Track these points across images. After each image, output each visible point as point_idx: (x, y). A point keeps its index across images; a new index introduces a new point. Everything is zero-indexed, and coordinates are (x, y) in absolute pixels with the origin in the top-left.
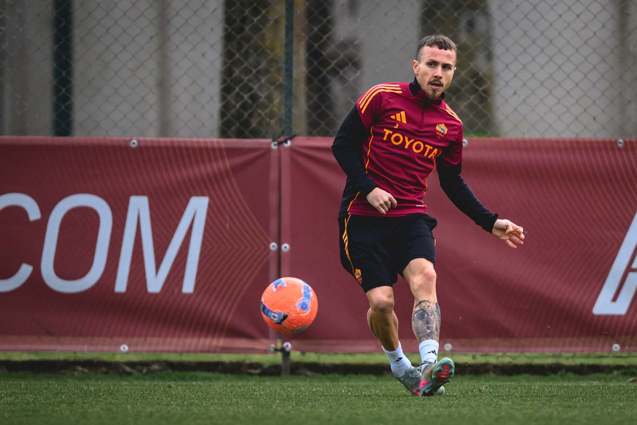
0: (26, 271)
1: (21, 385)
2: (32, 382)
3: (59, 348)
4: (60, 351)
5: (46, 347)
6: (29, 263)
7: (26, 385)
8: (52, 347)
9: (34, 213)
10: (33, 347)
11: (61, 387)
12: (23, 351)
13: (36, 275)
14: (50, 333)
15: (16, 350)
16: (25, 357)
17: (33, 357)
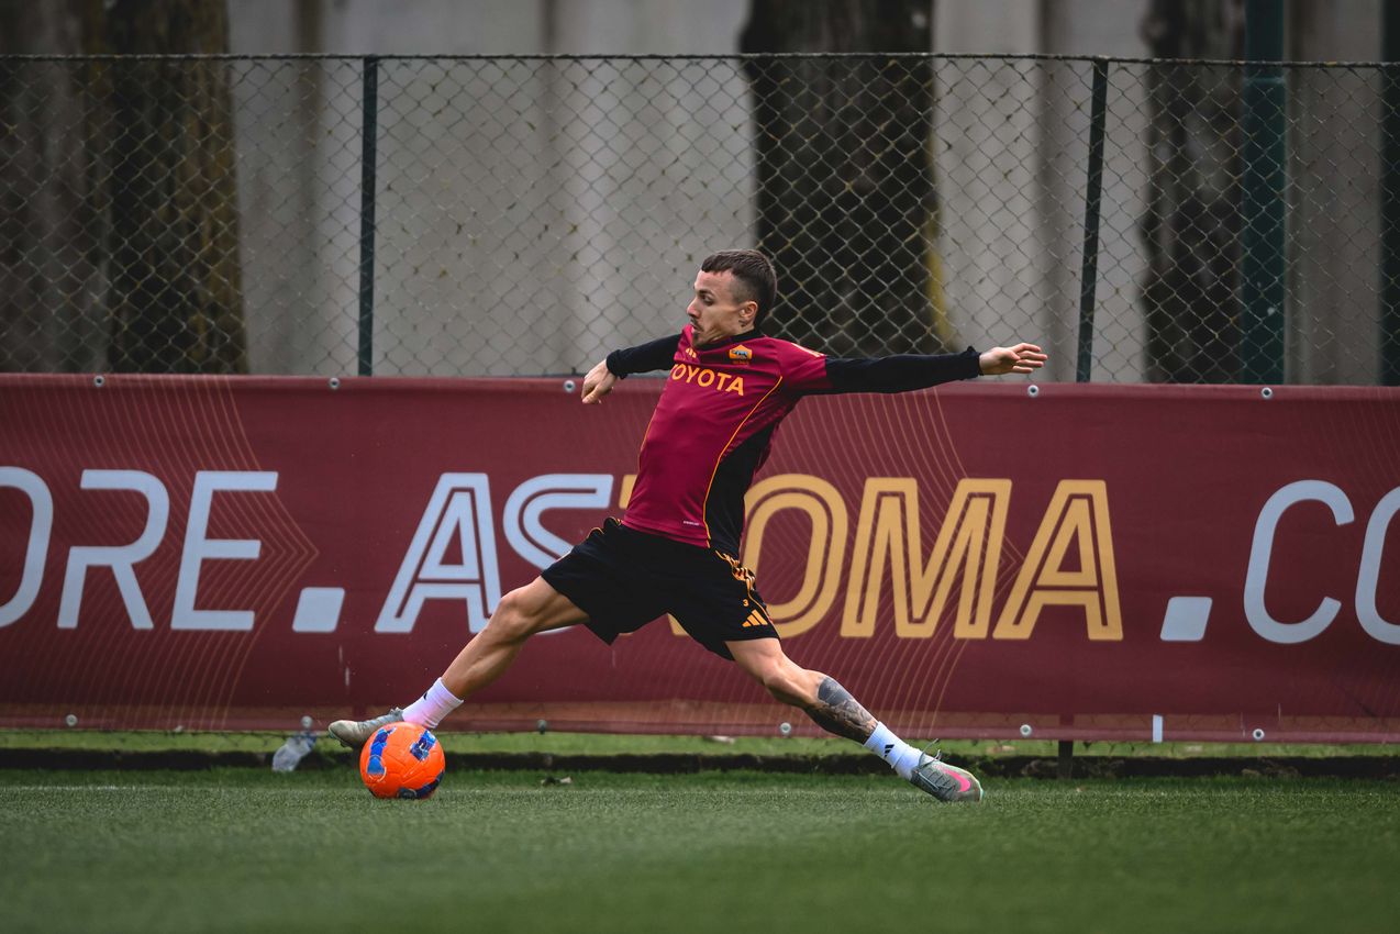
0: (1329, 609)
1: (1320, 798)
2: (1341, 793)
3: (1386, 737)
4: (1388, 742)
5: (1364, 736)
6: (1334, 596)
7: (1330, 798)
8: (1375, 736)
9: (1343, 512)
10: (1342, 736)
11: (1388, 802)
12: (1325, 742)
13: (1348, 615)
14: (1369, 712)
15: (1313, 741)
16: (1330, 751)
17: (1343, 752)
